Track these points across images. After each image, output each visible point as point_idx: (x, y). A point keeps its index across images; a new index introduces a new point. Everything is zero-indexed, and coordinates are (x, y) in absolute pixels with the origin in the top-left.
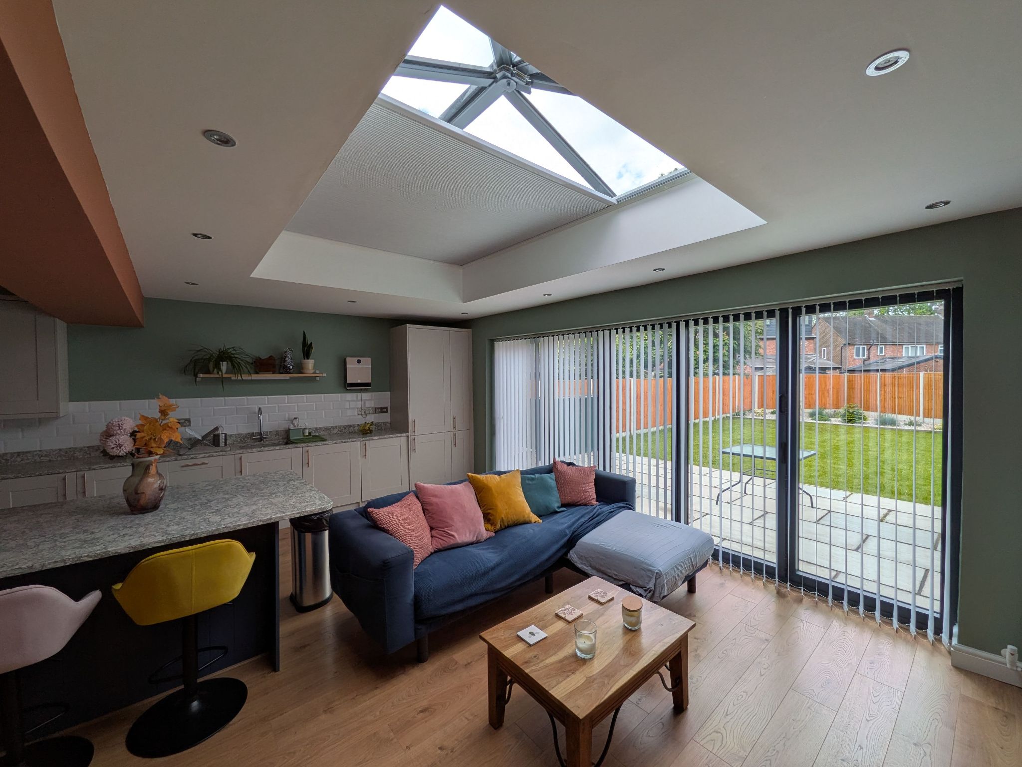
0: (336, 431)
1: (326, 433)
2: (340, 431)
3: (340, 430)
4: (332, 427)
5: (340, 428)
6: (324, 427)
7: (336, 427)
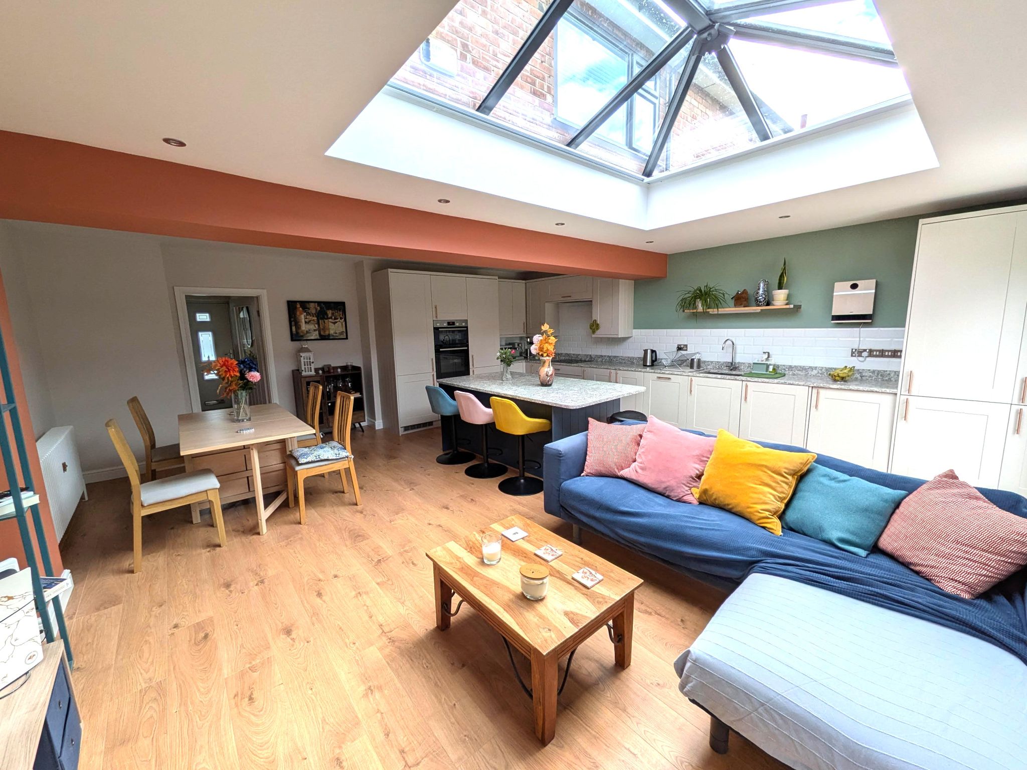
0: (815, 372)
1: (802, 374)
2: (821, 374)
3: (820, 372)
4: (810, 367)
5: (821, 370)
6: (800, 366)
7: (816, 368)
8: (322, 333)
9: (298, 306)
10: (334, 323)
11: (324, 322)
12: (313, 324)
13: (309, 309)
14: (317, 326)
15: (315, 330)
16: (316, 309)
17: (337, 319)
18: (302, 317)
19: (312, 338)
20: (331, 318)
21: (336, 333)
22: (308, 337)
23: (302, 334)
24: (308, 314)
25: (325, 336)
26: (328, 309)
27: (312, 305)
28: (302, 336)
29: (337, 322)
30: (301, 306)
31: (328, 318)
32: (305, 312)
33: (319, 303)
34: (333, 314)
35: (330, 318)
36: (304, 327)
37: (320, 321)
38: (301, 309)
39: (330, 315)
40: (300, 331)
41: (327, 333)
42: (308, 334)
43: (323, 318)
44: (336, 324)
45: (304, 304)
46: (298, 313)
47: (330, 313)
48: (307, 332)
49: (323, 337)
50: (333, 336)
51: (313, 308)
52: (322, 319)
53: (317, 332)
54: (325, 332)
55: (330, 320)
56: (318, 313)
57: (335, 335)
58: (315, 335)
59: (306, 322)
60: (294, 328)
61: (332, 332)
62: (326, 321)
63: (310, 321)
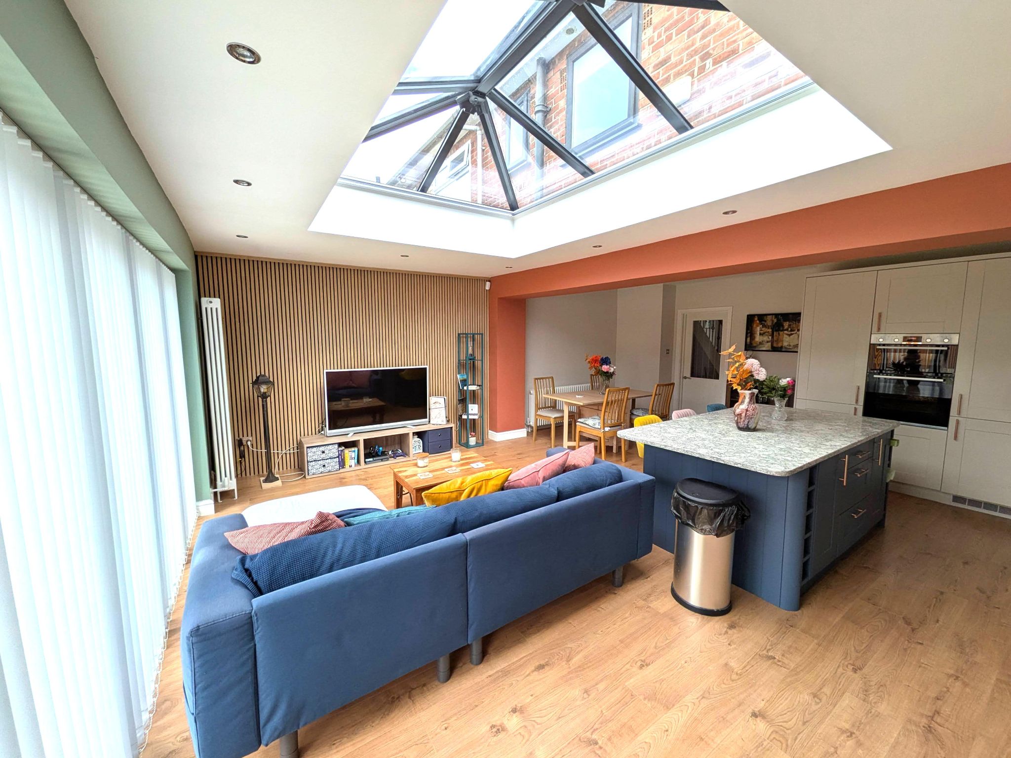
8: (775, 345)
9: (756, 319)
10: (790, 335)
11: (779, 334)
12: (767, 335)
13: (765, 321)
14: (770, 337)
15: (768, 342)
16: (773, 321)
17: (795, 330)
18: (758, 329)
19: (764, 349)
20: (787, 330)
21: (790, 346)
22: (761, 347)
23: (755, 345)
24: (764, 326)
25: (778, 348)
26: (785, 321)
27: (769, 318)
28: (755, 347)
29: (792, 334)
30: (758, 319)
31: (783, 330)
32: (762, 324)
33: (776, 315)
34: (790, 325)
35: (785, 330)
36: (758, 338)
37: (775, 333)
38: (758, 322)
39: (786, 327)
40: (753, 342)
41: (780, 345)
42: (761, 346)
43: (778, 330)
44: (791, 336)
45: (762, 317)
46: (755, 326)
47: (786, 325)
48: (761, 343)
49: (774, 349)
50: (785, 348)
51: (769, 321)
52: (776, 331)
53: (770, 344)
54: (777, 344)
55: (786, 332)
56: (774, 326)
57: (788, 347)
58: (768, 346)
59: (760, 334)
60: (748, 339)
61: (785, 344)
62: (781, 333)
63: (764, 333)
